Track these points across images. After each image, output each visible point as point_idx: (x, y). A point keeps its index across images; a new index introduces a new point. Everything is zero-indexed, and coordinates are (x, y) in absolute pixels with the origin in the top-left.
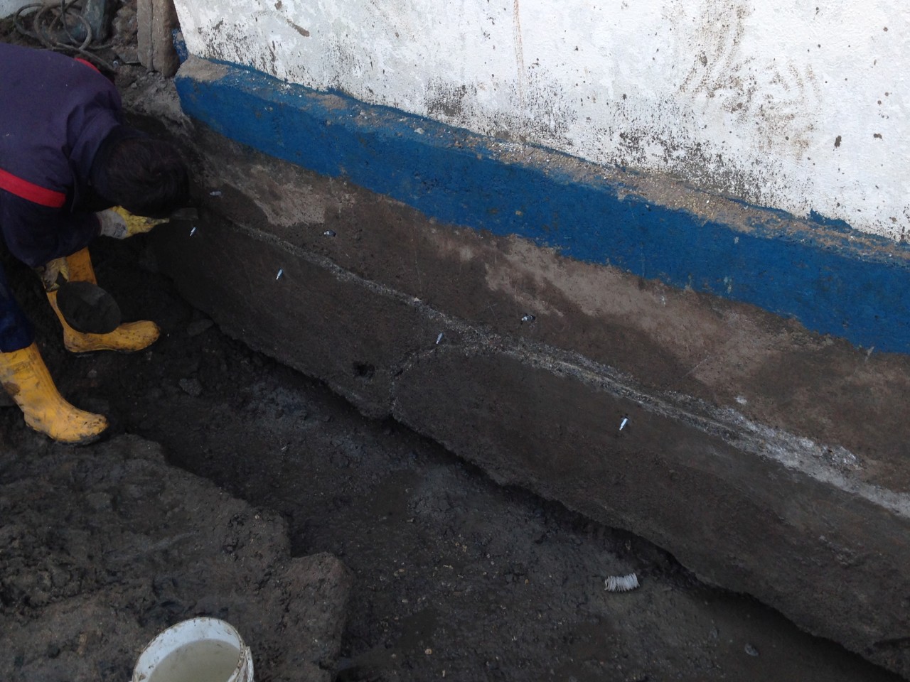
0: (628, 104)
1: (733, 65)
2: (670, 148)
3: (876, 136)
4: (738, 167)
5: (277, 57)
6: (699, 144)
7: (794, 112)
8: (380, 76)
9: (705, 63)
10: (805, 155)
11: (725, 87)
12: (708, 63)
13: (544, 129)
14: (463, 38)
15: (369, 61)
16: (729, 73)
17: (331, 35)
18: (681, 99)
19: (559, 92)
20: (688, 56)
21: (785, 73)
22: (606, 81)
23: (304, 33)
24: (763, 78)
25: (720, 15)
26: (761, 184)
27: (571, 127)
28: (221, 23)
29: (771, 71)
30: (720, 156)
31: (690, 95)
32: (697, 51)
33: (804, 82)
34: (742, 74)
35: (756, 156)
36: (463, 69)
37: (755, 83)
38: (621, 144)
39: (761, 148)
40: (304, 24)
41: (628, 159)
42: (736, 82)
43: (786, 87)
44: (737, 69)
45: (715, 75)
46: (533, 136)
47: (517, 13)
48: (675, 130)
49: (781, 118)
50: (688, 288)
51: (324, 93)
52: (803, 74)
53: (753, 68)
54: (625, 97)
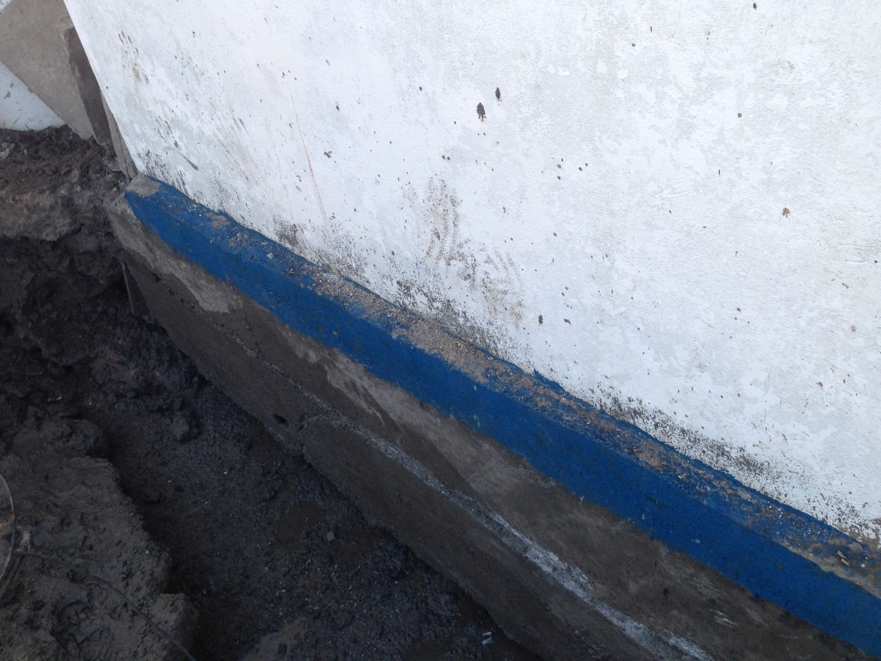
0: (397, 259)
1: (457, 243)
2: (432, 300)
3: (566, 321)
4: (479, 325)
5: (186, 183)
6: (449, 301)
7: (507, 289)
8: (246, 208)
9: (439, 237)
10: (521, 326)
11: (456, 259)
12: (441, 238)
13: (350, 267)
14: (285, 187)
15: (236, 195)
16: (456, 249)
17: (210, 172)
18: (430, 262)
19: (351, 241)
20: (427, 230)
21: (493, 257)
22: (379, 239)
23: (196, 168)
24: (480, 258)
25: (440, 201)
26: (496, 341)
27: (366, 269)
28: (149, 152)
29: (483, 253)
30: (465, 314)
31: (435, 261)
32: (431, 226)
33: (507, 266)
34: (465, 250)
35: (488, 318)
36: (291, 212)
37: (475, 260)
38: (399, 289)
39: (490, 312)
40: (195, 162)
41: (407, 302)
42: (462, 257)
43: (496, 268)
44: (460, 246)
45: (447, 248)
46: (345, 272)
47: (313, 175)
48: (431, 287)
49: (498, 292)
50: (452, 417)
51: (216, 214)
52: (505, 260)
53: (472, 248)
54: (393, 253)
